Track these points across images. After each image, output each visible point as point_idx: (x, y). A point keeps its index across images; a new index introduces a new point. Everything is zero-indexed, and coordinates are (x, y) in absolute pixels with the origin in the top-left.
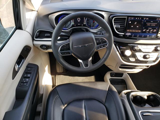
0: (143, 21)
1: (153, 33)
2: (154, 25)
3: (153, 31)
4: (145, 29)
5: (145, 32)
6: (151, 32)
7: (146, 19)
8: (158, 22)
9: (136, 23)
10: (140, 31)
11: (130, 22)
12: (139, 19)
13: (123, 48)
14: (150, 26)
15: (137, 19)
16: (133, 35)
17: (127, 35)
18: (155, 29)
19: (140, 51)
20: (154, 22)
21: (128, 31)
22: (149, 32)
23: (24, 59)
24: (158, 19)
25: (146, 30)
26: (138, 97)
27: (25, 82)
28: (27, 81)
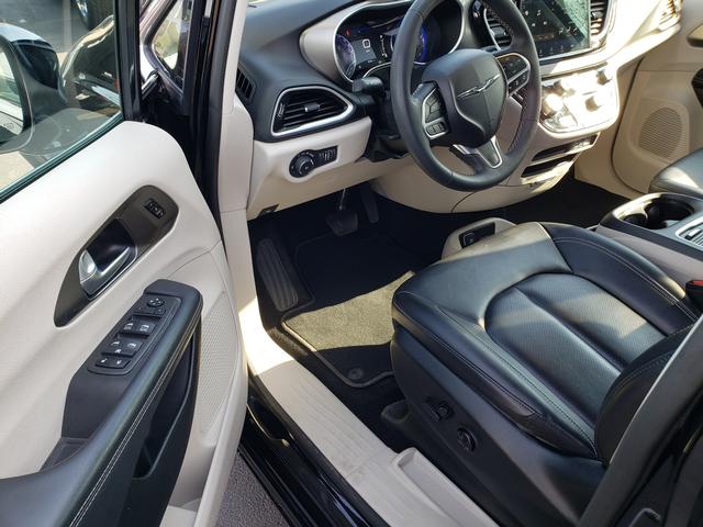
23: (132, 244)
27: (118, 351)
28: (130, 350)
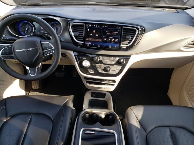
0: (102, 29)
1: (115, 42)
2: (114, 34)
3: (115, 40)
4: (105, 38)
5: (106, 42)
6: (112, 41)
7: (105, 27)
8: (119, 30)
9: (94, 31)
10: (100, 40)
11: (88, 30)
12: (98, 27)
13: (83, 58)
14: (111, 35)
15: (95, 26)
16: (94, 45)
17: (87, 44)
18: (117, 39)
19: (101, 62)
20: (114, 31)
21: (87, 39)
22: (110, 42)
24: (118, 28)
25: (107, 40)
26: (95, 115)
